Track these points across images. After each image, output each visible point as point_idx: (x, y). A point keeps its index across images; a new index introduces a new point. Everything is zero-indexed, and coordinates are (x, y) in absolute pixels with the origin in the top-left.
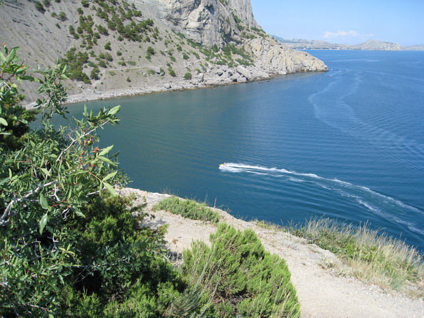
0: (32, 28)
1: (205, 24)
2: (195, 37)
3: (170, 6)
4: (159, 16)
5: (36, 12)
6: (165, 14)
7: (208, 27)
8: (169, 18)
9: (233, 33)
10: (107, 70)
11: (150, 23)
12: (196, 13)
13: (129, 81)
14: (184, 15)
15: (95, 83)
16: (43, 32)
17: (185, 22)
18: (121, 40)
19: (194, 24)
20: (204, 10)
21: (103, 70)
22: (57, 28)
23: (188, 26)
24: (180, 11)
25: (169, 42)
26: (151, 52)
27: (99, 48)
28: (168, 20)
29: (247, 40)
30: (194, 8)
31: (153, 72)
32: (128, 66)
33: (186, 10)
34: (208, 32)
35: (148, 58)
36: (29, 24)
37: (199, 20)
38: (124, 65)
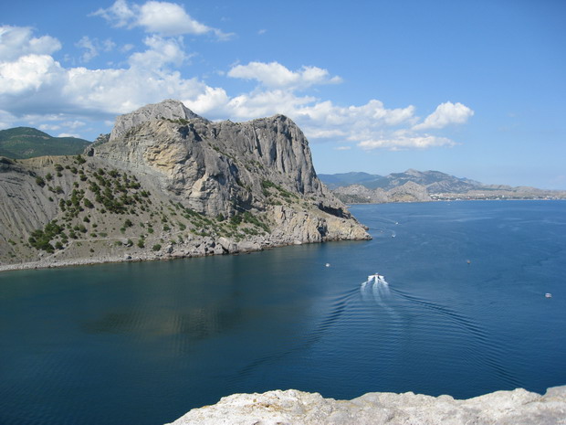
0: (25, 201)
1: (209, 194)
2: (197, 207)
3: (171, 177)
4: (159, 187)
5: (35, 186)
6: (165, 185)
7: (212, 196)
8: (170, 189)
9: (253, 200)
10: (76, 240)
11: (146, 195)
12: (199, 183)
13: (92, 251)
14: (187, 185)
15: (58, 252)
16: (34, 205)
17: (189, 191)
18: (103, 212)
19: (196, 194)
20: (208, 180)
21: (71, 241)
22: (49, 201)
23: (191, 196)
24: (183, 181)
25: (157, 213)
26: (129, 224)
27: (79, 221)
28: (169, 190)
29: (271, 207)
30: (197, 178)
31: (120, 244)
32: (99, 238)
33: (190, 180)
34: (213, 201)
35: (123, 230)
36: (23, 197)
37: (203, 189)
38: (95, 236)
